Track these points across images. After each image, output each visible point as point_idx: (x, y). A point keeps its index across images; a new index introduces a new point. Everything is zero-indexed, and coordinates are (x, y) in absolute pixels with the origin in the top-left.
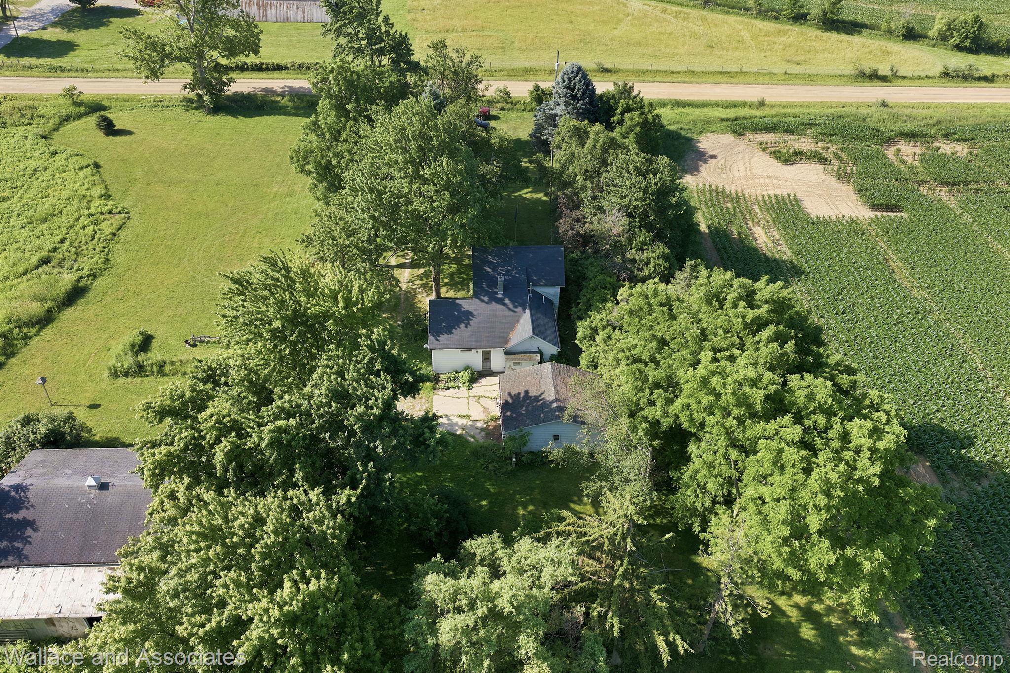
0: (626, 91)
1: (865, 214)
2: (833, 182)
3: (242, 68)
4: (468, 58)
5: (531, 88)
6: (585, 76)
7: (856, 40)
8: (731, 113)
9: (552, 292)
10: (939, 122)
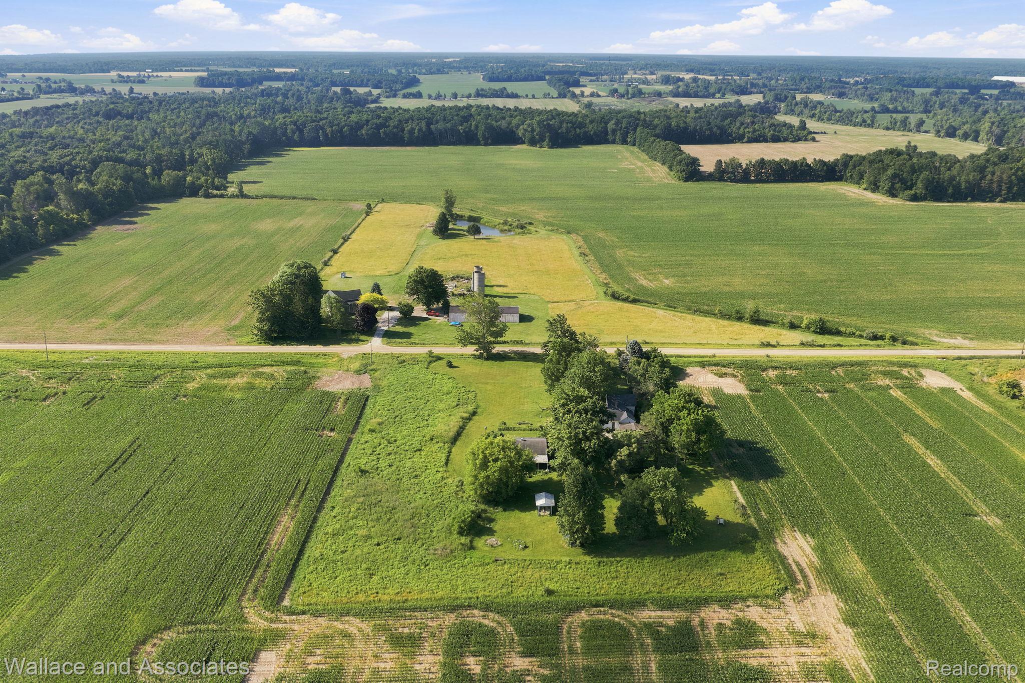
0: (655, 350)
1: (747, 392)
2: (738, 384)
3: (498, 343)
4: (593, 338)
5: (616, 349)
6: (639, 345)
7: (767, 329)
8: (701, 360)
9: (633, 408)
10: (790, 363)
